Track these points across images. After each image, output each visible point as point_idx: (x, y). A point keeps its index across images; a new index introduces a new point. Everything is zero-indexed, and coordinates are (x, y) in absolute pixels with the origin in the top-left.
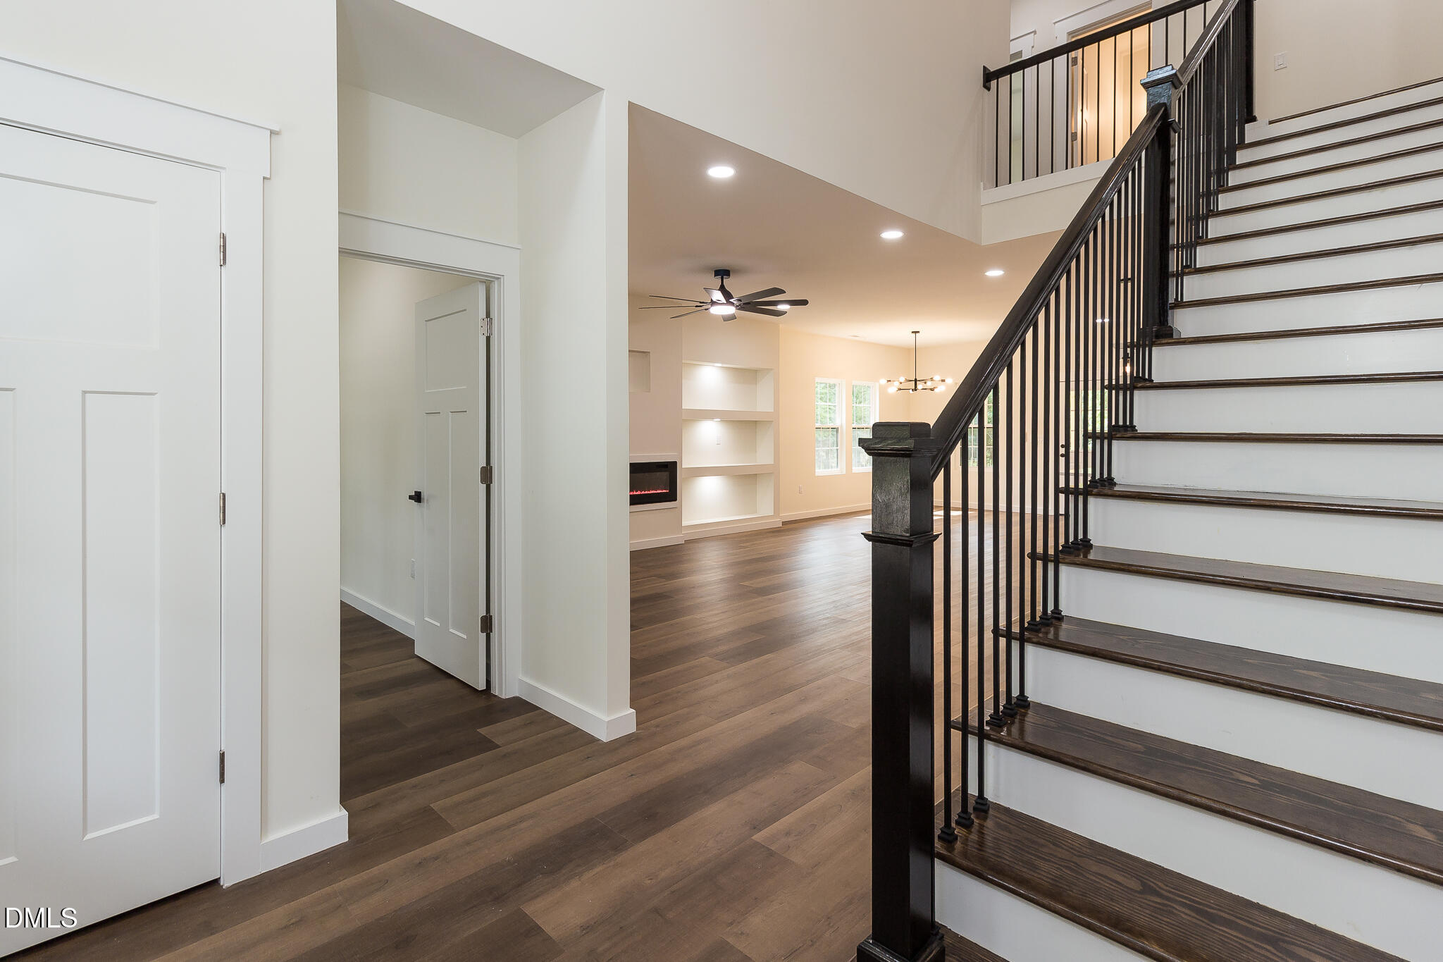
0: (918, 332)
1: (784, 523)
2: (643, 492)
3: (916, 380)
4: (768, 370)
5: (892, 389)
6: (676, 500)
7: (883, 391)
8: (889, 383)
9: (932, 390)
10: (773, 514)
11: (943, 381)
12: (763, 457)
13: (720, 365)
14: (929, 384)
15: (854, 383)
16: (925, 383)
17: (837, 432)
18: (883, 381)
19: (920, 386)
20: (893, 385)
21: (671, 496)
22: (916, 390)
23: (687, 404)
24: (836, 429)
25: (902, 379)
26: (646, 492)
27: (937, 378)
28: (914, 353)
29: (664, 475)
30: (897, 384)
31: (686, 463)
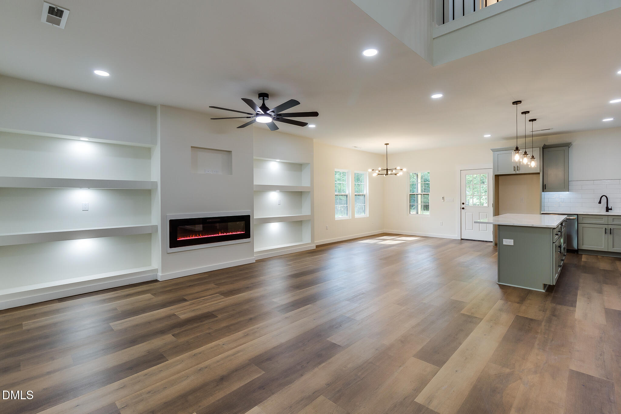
0: (388, 144)
1: (317, 246)
2: (228, 234)
3: (387, 170)
4: (308, 164)
5: (375, 175)
6: (249, 237)
7: (370, 175)
8: (373, 171)
9: (396, 174)
10: (310, 242)
11: (401, 170)
12: (306, 211)
13: (278, 160)
14: (394, 171)
15: (356, 172)
16: (392, 171)
17: (347, 197)
18: (370, 170)
19: (389, 172)
20: (375, 172)
21: (247, 235)
22: (387, 175)
23: (256, 182)
24: (347, 196)
25: (380, 169)
26: (230, 234)
27: (398, 168)
28: (386, 156)
29: (242, 223)
30: (377, 171)
31: (256, 216)
